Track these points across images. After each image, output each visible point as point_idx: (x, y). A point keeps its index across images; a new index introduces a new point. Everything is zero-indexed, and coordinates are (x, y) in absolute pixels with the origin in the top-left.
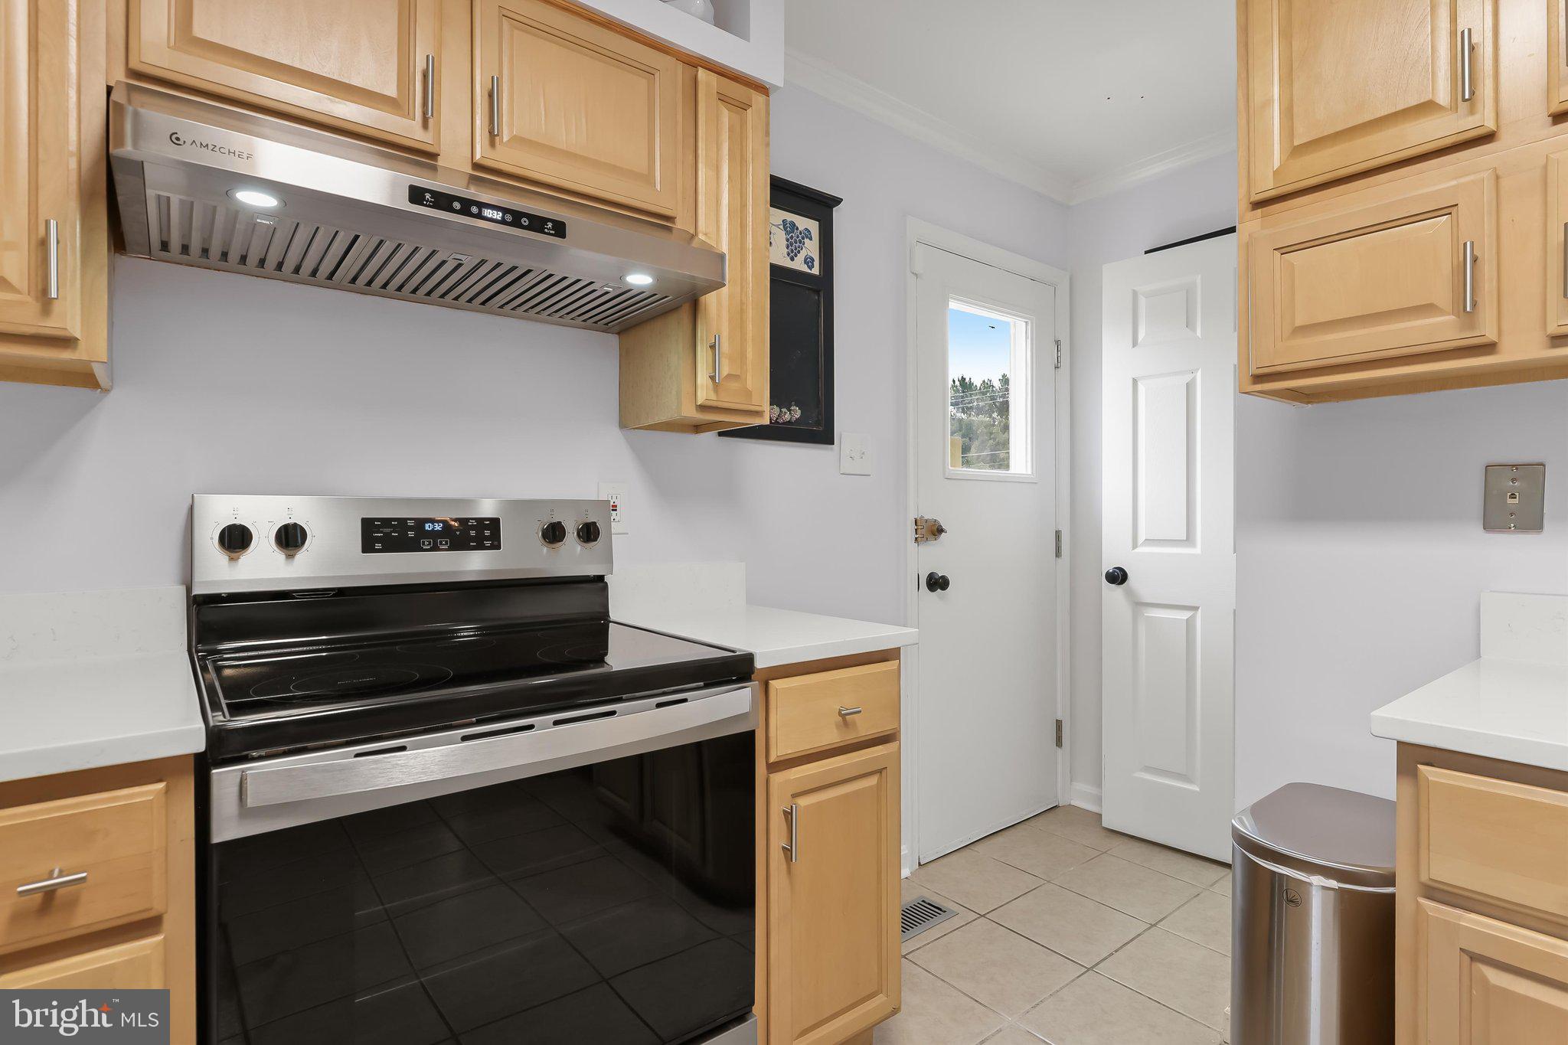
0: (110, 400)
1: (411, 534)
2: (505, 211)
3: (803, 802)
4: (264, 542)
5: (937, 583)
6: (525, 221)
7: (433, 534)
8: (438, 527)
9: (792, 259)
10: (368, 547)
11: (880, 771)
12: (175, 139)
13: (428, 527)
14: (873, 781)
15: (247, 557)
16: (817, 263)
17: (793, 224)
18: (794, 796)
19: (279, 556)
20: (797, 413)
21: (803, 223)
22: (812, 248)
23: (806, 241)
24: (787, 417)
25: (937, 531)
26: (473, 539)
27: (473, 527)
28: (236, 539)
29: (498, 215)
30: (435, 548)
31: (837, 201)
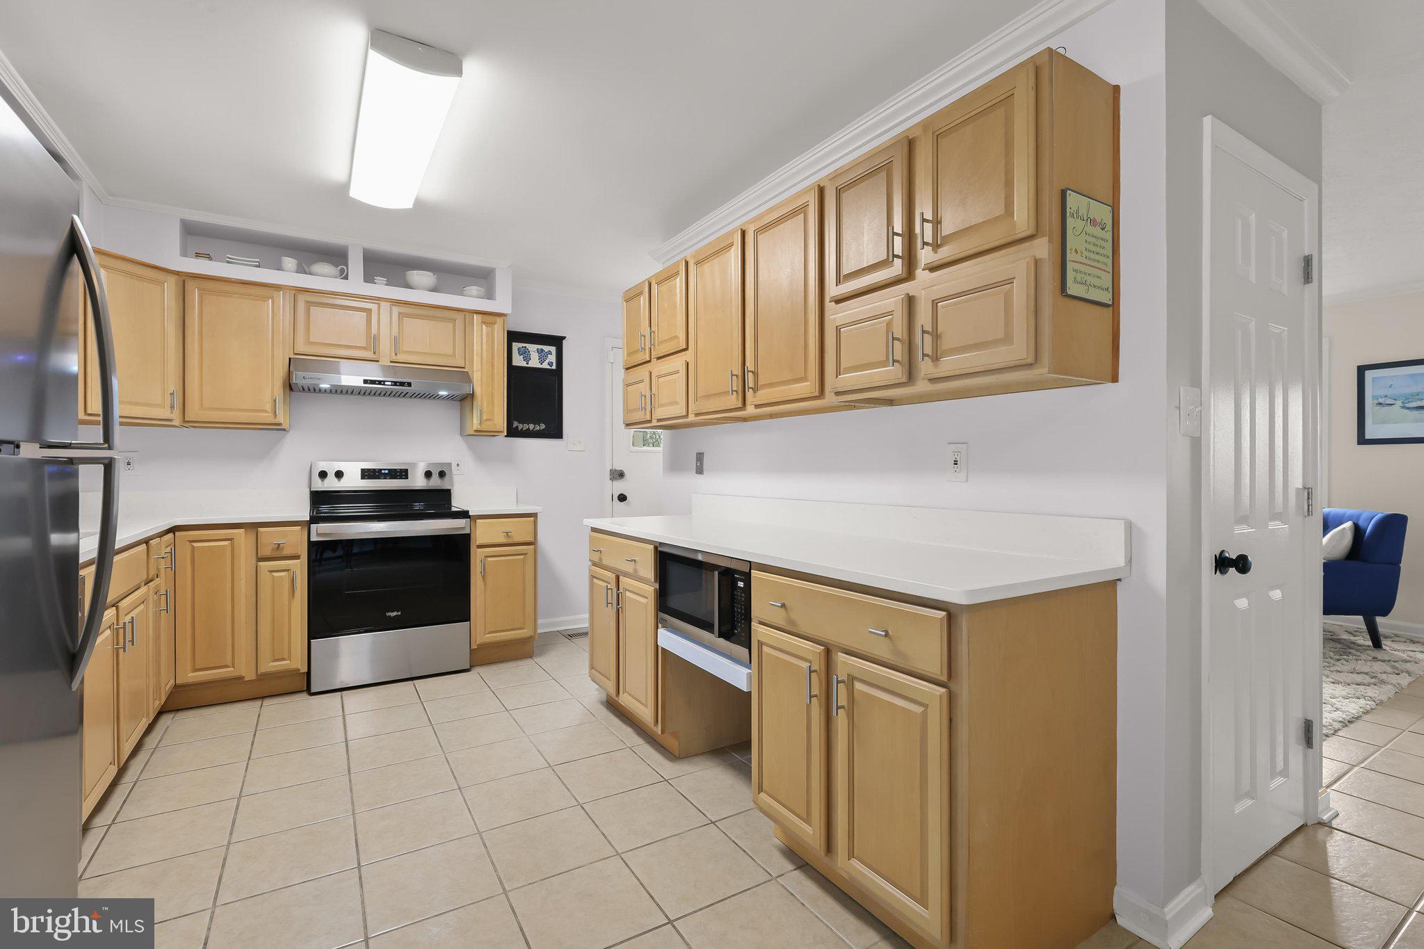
0: (289, 434)
1: (377, 474)
2: (392, 382)
3: (490, 559)
4: (331, 476)
5: (622, 498)
6: (398, 384)
7: (385, 474)
8: (386, 471)
9: (542, 364)
10: (363, 478)
11: (525, 554)
12: (304, 378)
13: (383, 471)
14: (522, 557)
15: (326, 480)
16: (554, 364)
17: (542, 350)
18: (486, 557)
19: (336, 480)
20: (543, 426)
21: (546, 348)
22: (552, 358)
23: (549, 355)
24: (538, 428)
25: (621, 475)
26: (398, 476)
27: (398, 472)
28: (323, 475)
29: (390, 383)
30: (385, 478)
31: (564, 338)
